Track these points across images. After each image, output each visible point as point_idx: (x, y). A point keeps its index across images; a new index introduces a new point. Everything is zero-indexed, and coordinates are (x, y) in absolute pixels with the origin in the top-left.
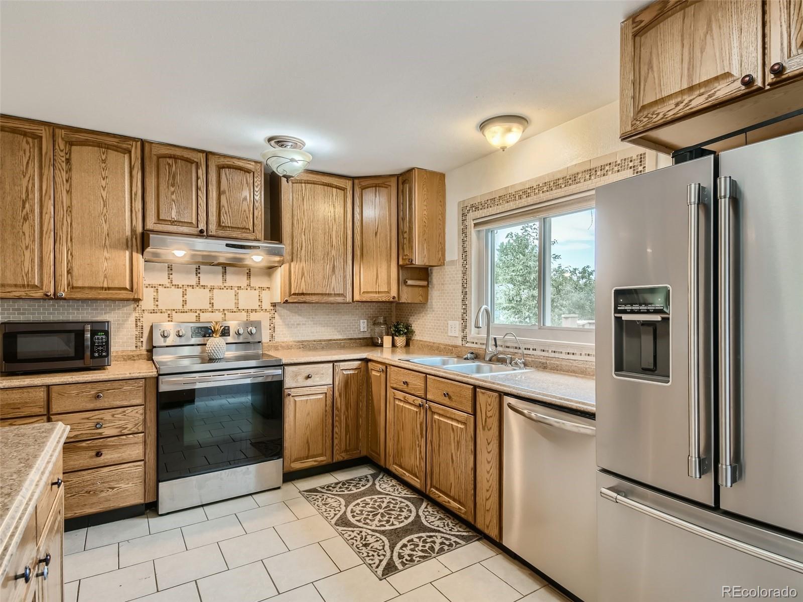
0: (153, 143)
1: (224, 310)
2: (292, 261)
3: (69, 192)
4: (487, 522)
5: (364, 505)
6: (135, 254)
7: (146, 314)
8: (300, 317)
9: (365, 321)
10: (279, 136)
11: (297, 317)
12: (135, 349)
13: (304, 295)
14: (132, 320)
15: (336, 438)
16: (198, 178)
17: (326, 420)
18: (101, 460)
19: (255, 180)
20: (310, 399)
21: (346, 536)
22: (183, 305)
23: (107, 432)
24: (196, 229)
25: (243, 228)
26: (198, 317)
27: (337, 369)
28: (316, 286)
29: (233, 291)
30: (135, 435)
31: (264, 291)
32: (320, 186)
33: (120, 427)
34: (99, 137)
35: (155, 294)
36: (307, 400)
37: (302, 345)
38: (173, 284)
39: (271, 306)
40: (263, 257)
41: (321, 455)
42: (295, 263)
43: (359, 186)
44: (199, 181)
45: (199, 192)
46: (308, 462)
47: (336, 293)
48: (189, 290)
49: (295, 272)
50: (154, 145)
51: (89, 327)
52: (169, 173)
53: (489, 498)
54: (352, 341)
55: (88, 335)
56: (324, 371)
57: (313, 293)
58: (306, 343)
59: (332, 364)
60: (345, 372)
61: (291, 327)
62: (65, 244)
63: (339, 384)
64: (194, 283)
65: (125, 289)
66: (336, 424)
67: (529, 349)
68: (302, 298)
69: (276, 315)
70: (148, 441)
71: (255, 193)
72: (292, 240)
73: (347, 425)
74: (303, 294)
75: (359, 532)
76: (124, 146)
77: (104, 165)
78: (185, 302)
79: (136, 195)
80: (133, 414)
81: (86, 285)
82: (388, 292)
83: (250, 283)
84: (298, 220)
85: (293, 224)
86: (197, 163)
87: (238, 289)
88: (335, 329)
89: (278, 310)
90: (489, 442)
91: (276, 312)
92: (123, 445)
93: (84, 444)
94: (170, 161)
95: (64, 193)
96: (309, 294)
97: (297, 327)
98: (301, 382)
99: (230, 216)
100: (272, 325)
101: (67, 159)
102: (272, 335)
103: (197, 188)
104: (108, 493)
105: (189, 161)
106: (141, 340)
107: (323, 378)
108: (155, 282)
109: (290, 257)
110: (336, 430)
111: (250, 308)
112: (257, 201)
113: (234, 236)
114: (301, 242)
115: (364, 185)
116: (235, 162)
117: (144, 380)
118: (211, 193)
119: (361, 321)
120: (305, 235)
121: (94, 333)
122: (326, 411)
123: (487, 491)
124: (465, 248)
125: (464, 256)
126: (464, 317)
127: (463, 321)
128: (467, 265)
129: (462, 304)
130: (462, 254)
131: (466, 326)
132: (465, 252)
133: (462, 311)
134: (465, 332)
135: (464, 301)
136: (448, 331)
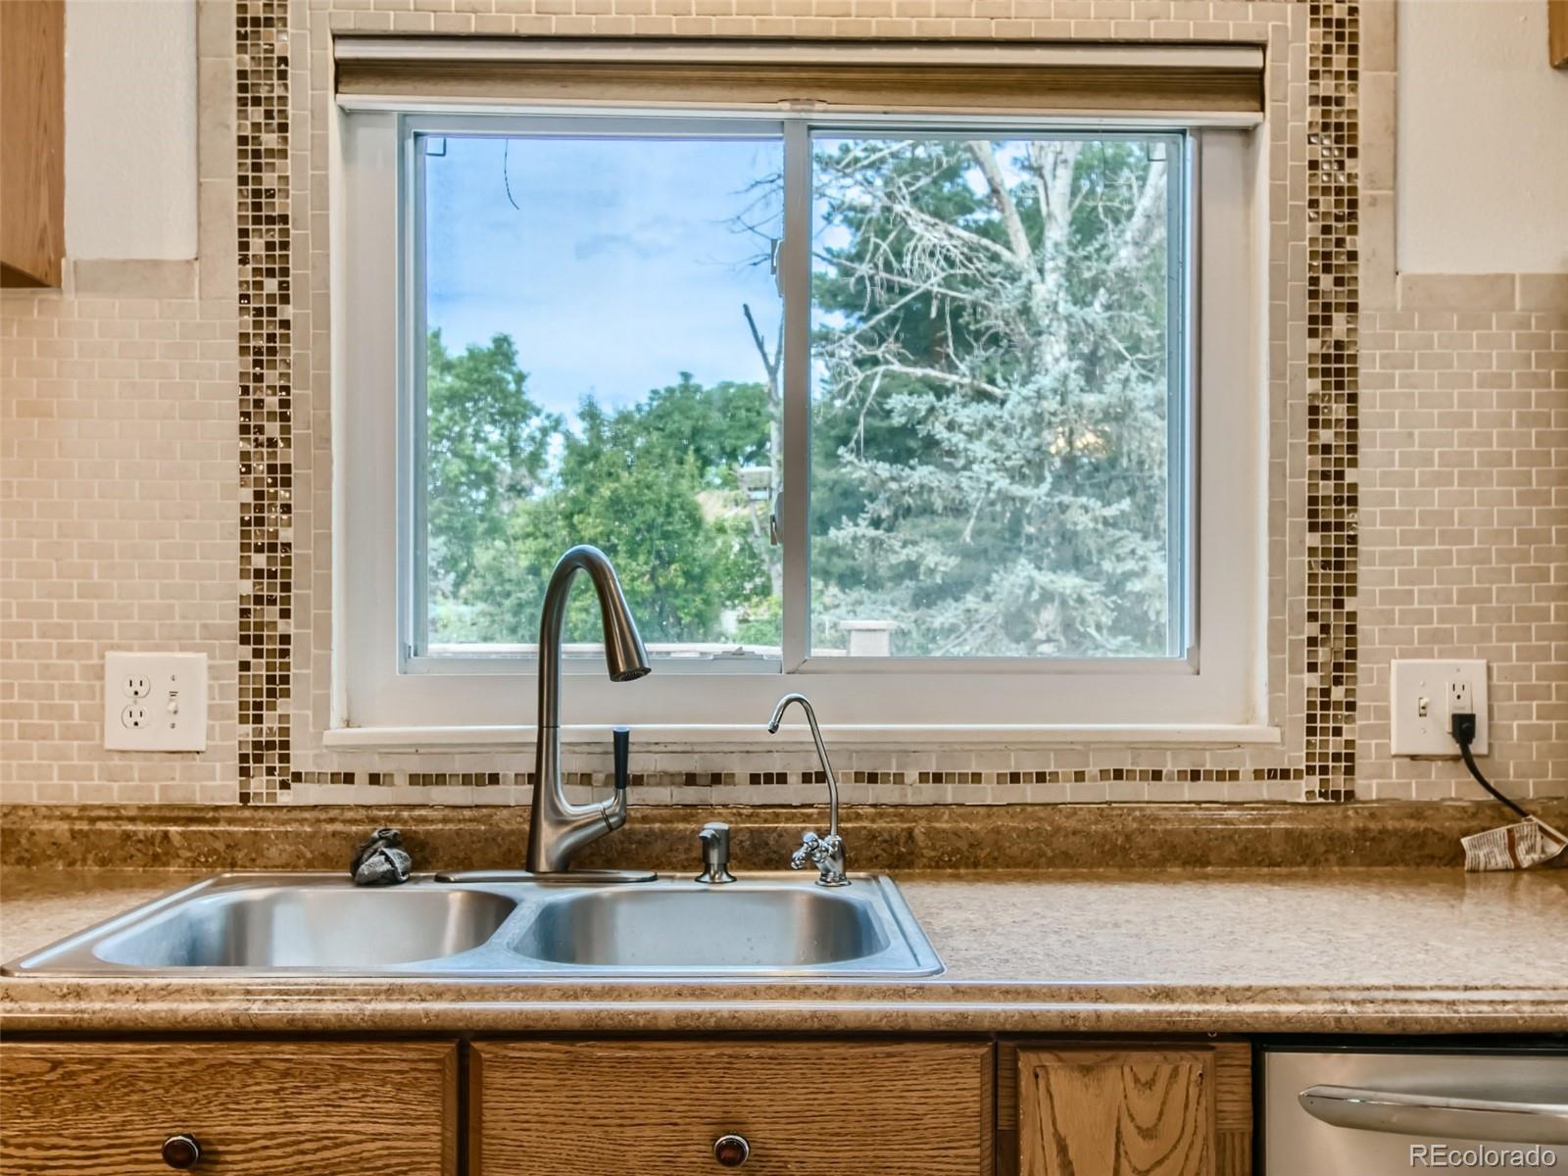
124: (271, 194)
125: (257, 245)
126: (259, 626)
127: (257, 654)
128: (285, 299)
129: (244, 547)
130: (243, 233)
131: (285, 680)
132: (270, 220)
133: (247, 587)
134: (270, 721)
135: (260, 522)
136: (101, 719)
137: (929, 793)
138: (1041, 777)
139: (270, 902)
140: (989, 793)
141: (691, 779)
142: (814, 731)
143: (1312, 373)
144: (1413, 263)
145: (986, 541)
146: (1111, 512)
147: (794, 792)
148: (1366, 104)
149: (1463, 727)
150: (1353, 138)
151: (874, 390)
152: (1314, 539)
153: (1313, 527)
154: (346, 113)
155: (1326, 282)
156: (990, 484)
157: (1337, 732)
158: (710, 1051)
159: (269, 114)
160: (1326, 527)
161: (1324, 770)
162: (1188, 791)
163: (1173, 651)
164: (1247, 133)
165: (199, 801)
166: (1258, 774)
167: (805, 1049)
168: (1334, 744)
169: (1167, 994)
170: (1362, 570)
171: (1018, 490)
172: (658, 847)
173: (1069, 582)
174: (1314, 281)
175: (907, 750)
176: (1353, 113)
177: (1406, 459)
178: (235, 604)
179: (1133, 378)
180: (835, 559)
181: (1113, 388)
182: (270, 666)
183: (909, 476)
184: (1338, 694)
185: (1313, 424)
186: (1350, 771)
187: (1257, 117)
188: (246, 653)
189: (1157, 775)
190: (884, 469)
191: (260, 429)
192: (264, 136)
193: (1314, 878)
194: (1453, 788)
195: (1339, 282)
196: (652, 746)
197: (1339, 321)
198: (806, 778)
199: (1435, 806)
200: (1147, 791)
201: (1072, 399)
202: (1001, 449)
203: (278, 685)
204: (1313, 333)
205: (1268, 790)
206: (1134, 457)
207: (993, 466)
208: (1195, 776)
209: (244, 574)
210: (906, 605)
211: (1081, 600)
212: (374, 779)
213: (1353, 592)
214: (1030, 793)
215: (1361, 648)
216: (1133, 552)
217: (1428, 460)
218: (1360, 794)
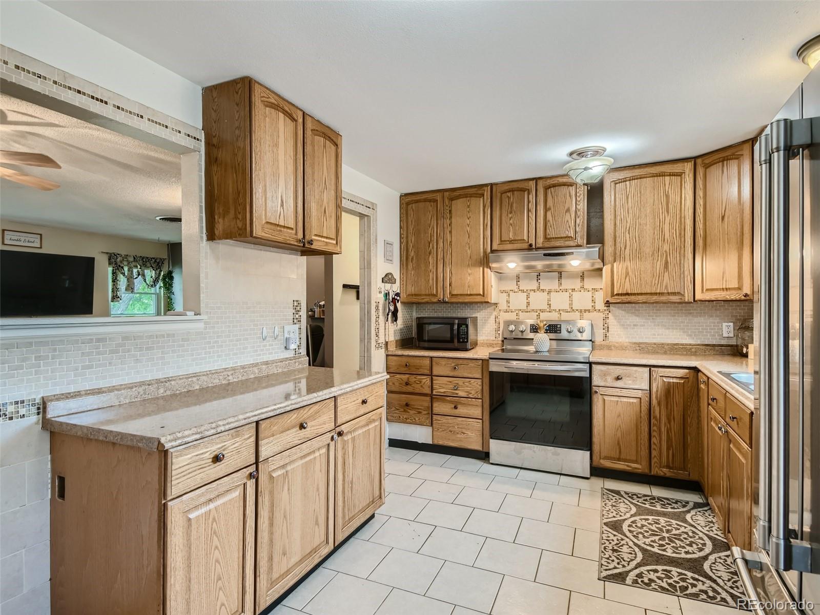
0: (498, 184)
1: (559, 310)
2: (615, 261)
3: (451, 232)
5: (653, 523)
6: (485, 269)
7: (502, 313)
8: (637, 318)
9: (731, 324)
10: (579, 149)
11: (634, 317)
12: (494, 339)
13: (629, 296)
14: (493, 317)
15: (654, 449)
16: (529, 202)
17: (641, 427)
18: (457, 412)
19: (578, 190)
20: (621, 401)
21: (604, 535)
22: (527, 306)
23: (461, 394)
24: (527, 244)
25: (566, 237)
26: (538, 316)
27: (654, 375)
28: (643, 285)
29: (568, 293)
30: (477, 400)
31: (596, 292)
32: (648, 179)
33: (467, 392)
34: (467, 190)
35: (508, 297)
36: (617, 401)
37: (639, 347)
38: (520, 289)
39: (605, 306)
40: (580, 262)
41: (636, 462)
42: (618, 263)
43: (703, 165)
44: (530, 204)
45: (530, 213)
46: (619, 464)
47: (670, 291)
48: (532, 293)
49: (618, 272)
50: (499, 185)
51: (457, 321)
52: (508, 204)
54: (708, 347)
55: (456, 327)
56: (637, 374)
57: (640, 292)
58: (643, 346)
59: (649, 369)
60: (665, 379)
61: (627, 328)
62: (448, 266)
63: (657, 391)
64: (535, 288)
65: (480, 295)
66: (653, 434)
68: (627, 298)
69: (610, 315)
70: (485, 406)
71: (577, 202)
72: (615, 241)
73: (669, 439)
74: (627, 294)
75: (620, 539)
76: (480, 192)
77: (468, 209)
78: (528, 303)
79: (487, 225)
80: (475, 384)
81: (459, 293)
82: (740, 288)
83: (583, 285)
84: (621, 219)
85: (615, 224)
86: (529, 190)
87: (572, 291)
88: (684, 332)
89: (612, 310)
91: (609, 312)
92: (469, 405)
93: (448, 398)
94: (509, 194)
95: (448, 232)
96: (634, 294)
97: (633, 328)
98: (610, 381)
99: (554, 228)
100: (606, 325)
101: (449, 211)
102: (606, 335)
103: (529, 211)
104: (461, 436)
105: (523, 190)
106: (499, 332)
107: (638, 382)
108: (507, 288)
109: (613, 258)
110: (654, 440)
111: (583, 308)
112: (579, 210)
113: (558, 245)
114: (625, 241)
115: (707, 162)
116: (559, 180)
117: (481, 361)
118: (539, 211)
119: (725, 324)
120: (629, 233)
121: (459, 326)
122: (641, 417)
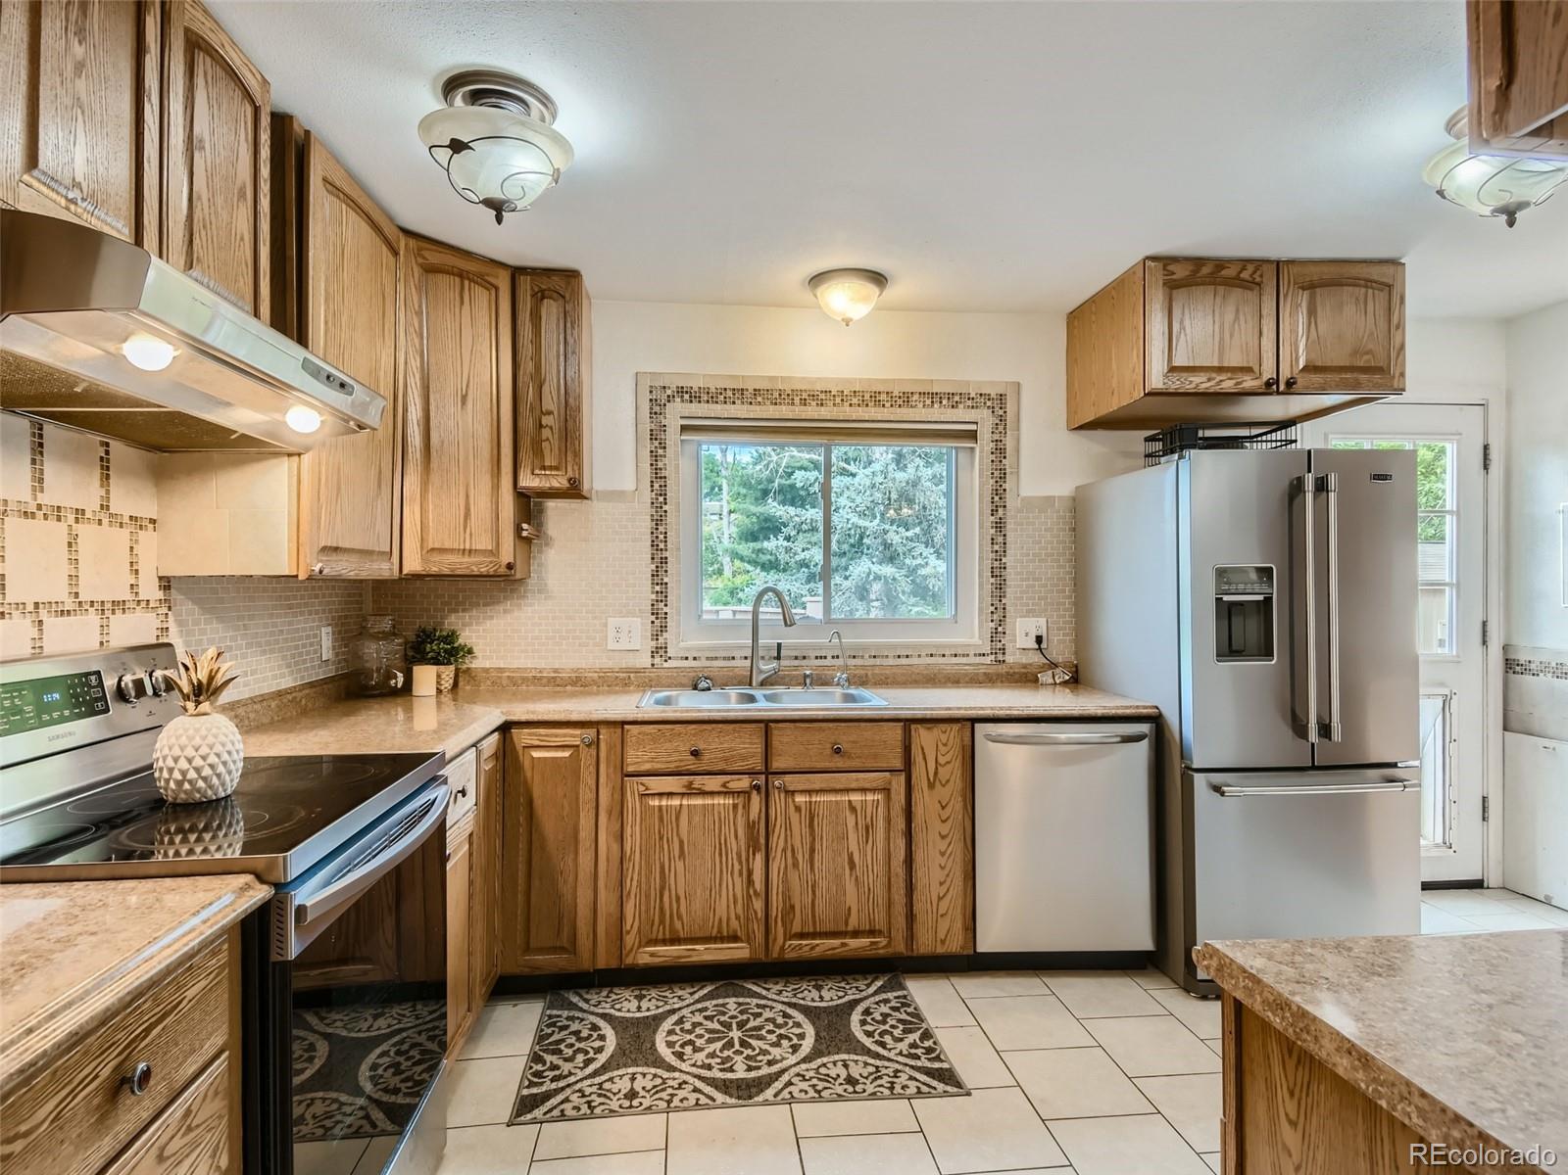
1: (37, 606)
4: (941, 935)
9: (329, 629)
11: (215, 624)
13: (337, 554)
16: (144, 47)
19: (262, 137)
27: (481, 761)
31: (142, 534)
39: (161, 588)
43: (419, 259)
44: (148, 60)
45: (147, 108)
47: (381, 550)
53: (944, 896)
57: (352, 546)
59: (475, 749)
60: (487, 767)
63: (483, 800)
67: (825, 657)
69: (171, 620)
71: (261, 182)
83: (107, 500)
87: (76, 521)
88: (283, 658)
89: (176, 602)
90: (944, 804)
91: (170, 608)
96: (346, 550)
111: (107, 597)
112: (265, 217)
115: (430, 259)
116: (226, 45)
123: (941, 884)
124: (661, 469)
125: (656, 486)
126: (658, 609)
127: (657, 618)
128: (666, 504)
129: (653, 584)
130: (652, 482)
131: (666, 627)
132: (661, 478)
133: (654, 596)
134: (661, 640)
135: (658, 575)
136: (606, 640)
137: (872, 662)
138: (907, 656)
139: (678, 695)
140: (891, 662)
141: (796, 658)
142: (840, 642)
143: (992, 527)
144: (1024, 493)
145: (845, 547)
146: (910, 534)
147: (829, 662)
148: (1009, 443)
149: (1039, 640)
150: (1005, 453)
151: (783, 465)
152: (993, 580)
153: (992, 576)
154: (682, 441)
155: (997, 498)
156: (848, 520)
157: (1000, 641)
158: (831, 725)
159: (660, 443)
160: (997, 576)
161: (996, 653)
162: (955, 660)
163: (947, 612)
164: (972, 449)
165: (638, 666)
166: (975, 655)
167: (856, 724)
168: (999, 645)
169: (949, 709)
170: (1008, 590)
171: (862, 523)
172: (787, 680)
173: (888, 570)
174: (993, 498)
175: (865, 648)
176: (1004, 445)
177: (1022, 554)
178: (650, 603)
179: (921, 465)
180: (761, 555)
181: (911, 469)
182: (661, 622)
183: (805, 514)
184: (1000, 629)
185: (992, 544)
186: (1004, 654)
187: (974, 445)
188: (653, 618)
189: (944, 656)
190: (792, 510)
191: (658, 545)
192: (659, 450)
193: (993, 687)
194: (1036, 659)
195: (1000, 498)
196: (789, 648)
197: (1000, 510)
198: (833, 657)
199: (1031, 665)
200: (941, 660)
201: (890, 476)
202: (853, 501)
203: (663, 628)
204: (992, 515)
205: (979, 660)
206: (921, 505)
207: (850, 510)
208: (956, 655)
209: (653, 593)
210: (803, 582)
211: (894, 579)
212: (695, 659)
213: (1004, 596)
214: (904, 661)
215: (1007, 615)
216: (921, 554)
217: (1028, 555)
218: (1007, 661)
